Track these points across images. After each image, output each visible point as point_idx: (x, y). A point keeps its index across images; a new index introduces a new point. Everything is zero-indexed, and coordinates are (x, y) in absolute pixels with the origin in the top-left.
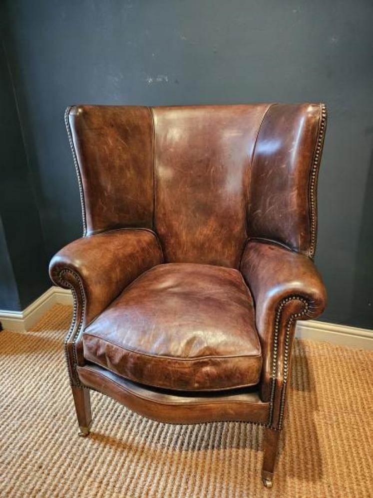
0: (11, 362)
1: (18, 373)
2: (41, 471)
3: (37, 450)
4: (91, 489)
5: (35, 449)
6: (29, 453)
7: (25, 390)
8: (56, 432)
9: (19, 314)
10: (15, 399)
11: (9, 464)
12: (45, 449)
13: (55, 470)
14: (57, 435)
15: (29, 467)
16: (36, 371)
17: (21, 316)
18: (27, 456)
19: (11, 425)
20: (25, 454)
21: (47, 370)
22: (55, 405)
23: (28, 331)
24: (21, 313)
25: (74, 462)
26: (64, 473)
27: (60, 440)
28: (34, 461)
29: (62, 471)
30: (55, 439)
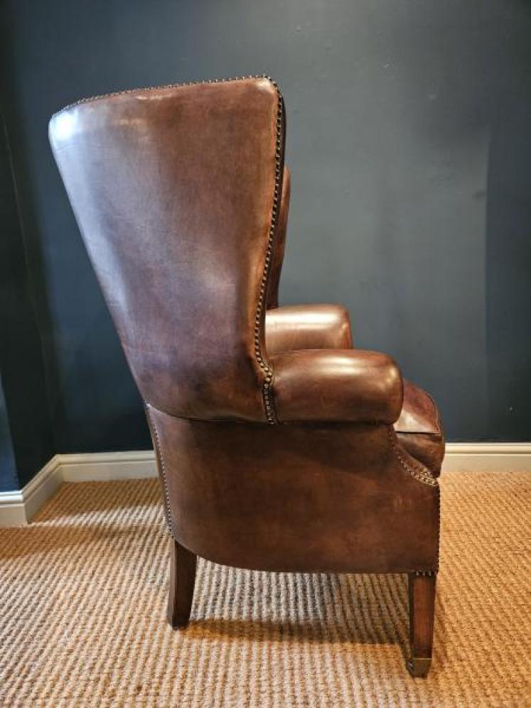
0: (20, 566)
1: (39, 577)
2: (143, 692)
3: (122, 668)
4: (236, 698)
5: (118, 666)
6: (110, 674)
7: (62, 595)
8: (143, 637)
9: (17, 495)
10: (50, 610)
11: (81, 696)
12: (135, 663)
13: (165, 685)
14: (146, 642)
15: (120, 692)
16: (69, 569)
17: (20, 497)
18: (109, 678)
19: (60, 645)
20: (103, 677)
21: (86, 565)
22: (123, 607)
23: (29, 523)
24: (20, 492)
25: (190, 669)
26: (182, 687)
27: (155, 646)
28: (124, 684)
29: (177, 686)
30: (145, 647)
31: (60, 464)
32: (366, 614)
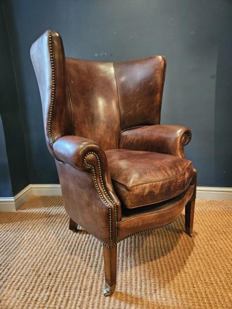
0: (11, 226)
1: (18, 231)
2: (51, 276)
3: (44, 266)
4: (88, 281)
5: (43, 266)
6: (39, 268)
7: (25, 238)
8: (55, 255)
9: (12, 199)
10: (20, 243)
11: (27, 276)
12: (50, 264)
13: (61, 274)
14: (56, 257)
15: (42, 275)
16: (30, 228)
17: (13, 200)
18: (39, 270)
19: (21, 256)
20: (36, 269)
21: (37, 227)
22: (49, 244)
23: (17, 210)
24: (13, 198)
25: (72, 268)
26: (67, 275)
27: (59, 259)
28: (44, 272)
29: (65, 274)
30: (55, 259)
31: (31, 188)
32: (148, 253)
